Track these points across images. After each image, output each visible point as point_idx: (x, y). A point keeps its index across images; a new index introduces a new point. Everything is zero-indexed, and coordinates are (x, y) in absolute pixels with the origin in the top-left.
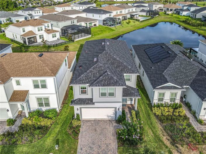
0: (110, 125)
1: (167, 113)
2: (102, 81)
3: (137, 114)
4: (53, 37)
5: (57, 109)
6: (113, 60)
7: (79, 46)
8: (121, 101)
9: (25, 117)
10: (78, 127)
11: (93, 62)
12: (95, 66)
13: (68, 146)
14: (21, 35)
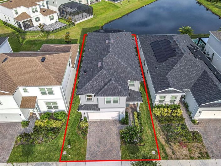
0: (114, 125)
1: (166, 114)
2: (106, 90)
3: (139, 115)
4: (51, 19)
5: (66, 111)
6: (118, 64)
7: (80, 31)
8: (125, 106)
9: (37, 119)
10: (86, 128)
11: (98, 68)
12: (100, 73)
13: (78, 145)
14: (14, 19)
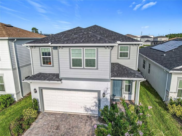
0: (86, 123)
5: (15, 96)
